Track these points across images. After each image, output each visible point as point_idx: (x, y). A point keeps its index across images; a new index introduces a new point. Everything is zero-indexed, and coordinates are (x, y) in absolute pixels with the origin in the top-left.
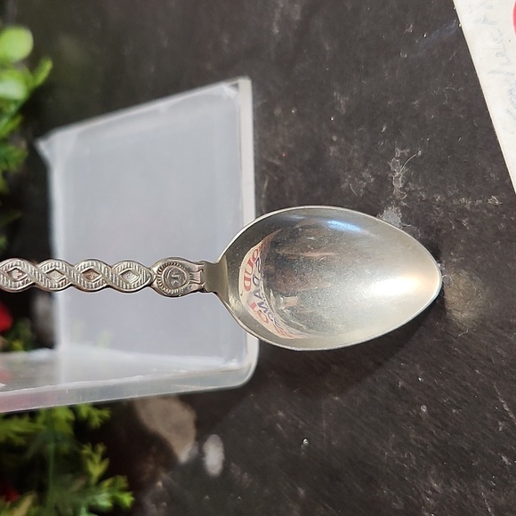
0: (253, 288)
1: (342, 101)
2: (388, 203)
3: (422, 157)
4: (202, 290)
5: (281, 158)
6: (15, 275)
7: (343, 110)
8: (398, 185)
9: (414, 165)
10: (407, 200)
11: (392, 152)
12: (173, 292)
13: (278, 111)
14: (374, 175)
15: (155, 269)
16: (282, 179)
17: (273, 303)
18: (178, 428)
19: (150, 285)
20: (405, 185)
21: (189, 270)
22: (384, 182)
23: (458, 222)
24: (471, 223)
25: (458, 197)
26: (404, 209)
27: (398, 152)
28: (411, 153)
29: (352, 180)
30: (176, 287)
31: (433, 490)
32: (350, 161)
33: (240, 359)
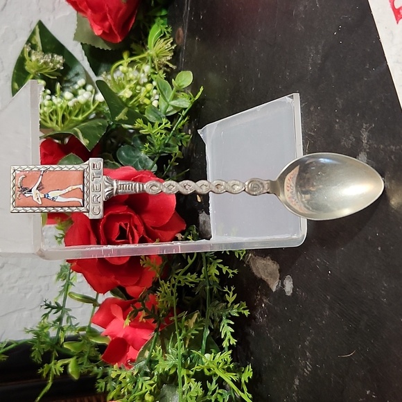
0: (291, 191)
1: (340, 102)
2: (361, 151)
3: (374, 127)
4: (268, 193)
5: (314, 132)
6: (187, 187)
7: (340, 106)
8: (365, 142)
9: (371, 131)
10: (369, 149)
11: (362, 126)
12: (254, 193)
13: (312, 109)
14: (355, 138)
15: (247, 183)
16: (315, 142)
17: (299, 197)
18: (271, 274)
19: (244, 190)
20: (368, 141)
21: (262, 184)
22: (359, 140)
23: (390, 158)
24: (395, 157)
25: (389, 145)
26: (368, 153)
27: (364, 126)
28: (370, 126)
29: (345, 141)
30: (256, 191)
31: (385, 287)
32: (344, 131)
33: (298, 234)
